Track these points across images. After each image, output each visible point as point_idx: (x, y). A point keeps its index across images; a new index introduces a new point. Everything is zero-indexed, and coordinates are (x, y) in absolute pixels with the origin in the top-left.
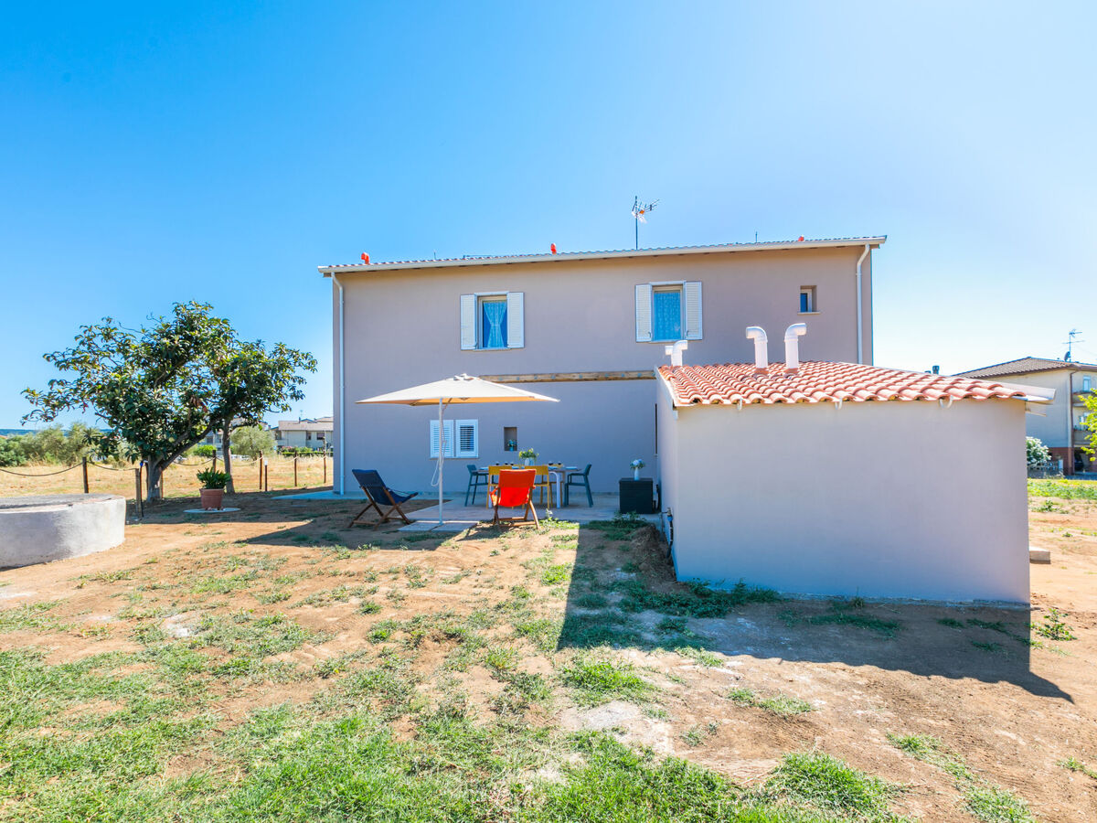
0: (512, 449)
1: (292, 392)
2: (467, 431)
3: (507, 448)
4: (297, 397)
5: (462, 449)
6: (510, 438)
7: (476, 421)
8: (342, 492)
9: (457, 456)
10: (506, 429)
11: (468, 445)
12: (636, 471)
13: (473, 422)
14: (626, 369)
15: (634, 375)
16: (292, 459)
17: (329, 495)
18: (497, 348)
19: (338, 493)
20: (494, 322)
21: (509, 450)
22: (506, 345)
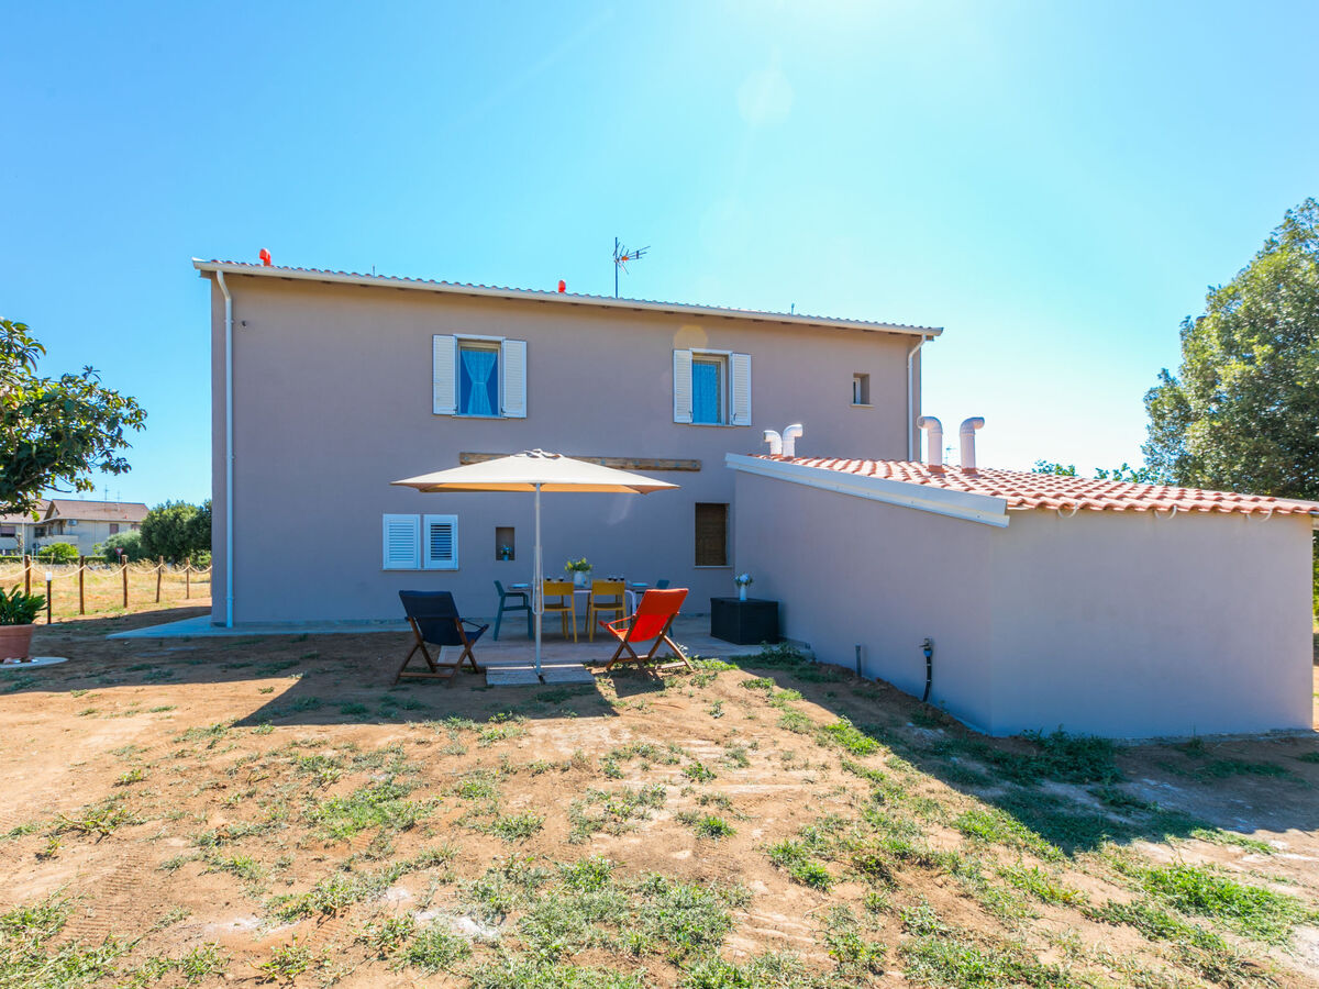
0: (506, 557)
1: (105, 459)
2: (441, 531)
3: (500, 556)
4: (116, 470)
5: (434, 557)
6: (505, 544)
7: (456, 517)
8: (230, 624)
9: (426, 567)
10: (498, 529)
11: (441, 551)
12: (743, 588)
13: (452, 519)
14: (658, 456)
15: (672, 464)
16: (117, 571)
17: (201, 627)
18: (482, 416)
19: (222, 625)
20: (478, 379)
21: (502, 559)
22: (495, 411)
